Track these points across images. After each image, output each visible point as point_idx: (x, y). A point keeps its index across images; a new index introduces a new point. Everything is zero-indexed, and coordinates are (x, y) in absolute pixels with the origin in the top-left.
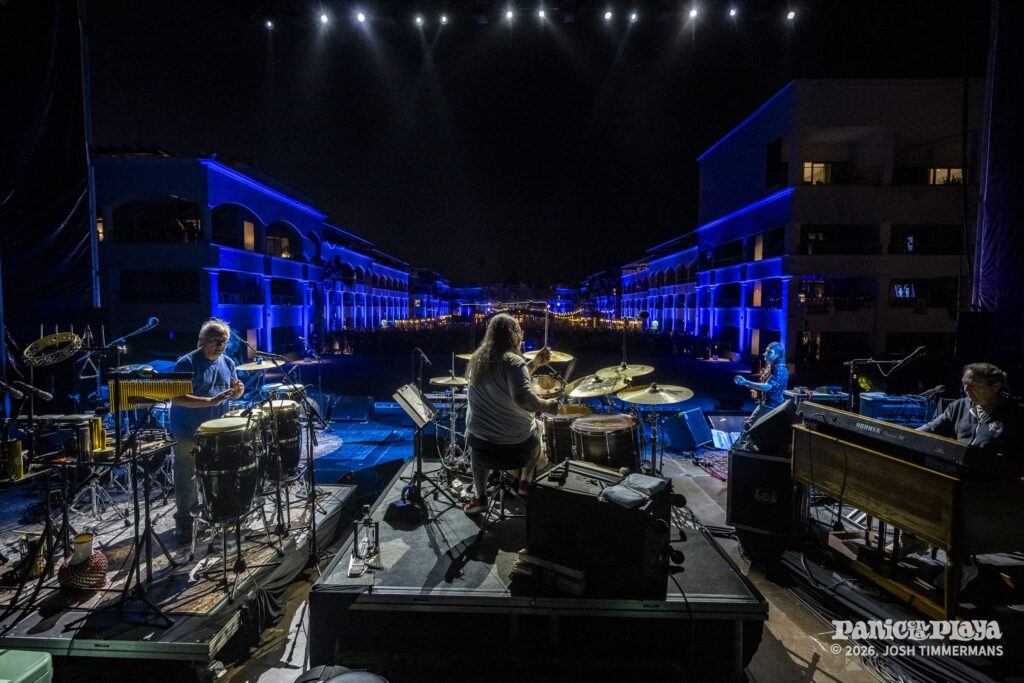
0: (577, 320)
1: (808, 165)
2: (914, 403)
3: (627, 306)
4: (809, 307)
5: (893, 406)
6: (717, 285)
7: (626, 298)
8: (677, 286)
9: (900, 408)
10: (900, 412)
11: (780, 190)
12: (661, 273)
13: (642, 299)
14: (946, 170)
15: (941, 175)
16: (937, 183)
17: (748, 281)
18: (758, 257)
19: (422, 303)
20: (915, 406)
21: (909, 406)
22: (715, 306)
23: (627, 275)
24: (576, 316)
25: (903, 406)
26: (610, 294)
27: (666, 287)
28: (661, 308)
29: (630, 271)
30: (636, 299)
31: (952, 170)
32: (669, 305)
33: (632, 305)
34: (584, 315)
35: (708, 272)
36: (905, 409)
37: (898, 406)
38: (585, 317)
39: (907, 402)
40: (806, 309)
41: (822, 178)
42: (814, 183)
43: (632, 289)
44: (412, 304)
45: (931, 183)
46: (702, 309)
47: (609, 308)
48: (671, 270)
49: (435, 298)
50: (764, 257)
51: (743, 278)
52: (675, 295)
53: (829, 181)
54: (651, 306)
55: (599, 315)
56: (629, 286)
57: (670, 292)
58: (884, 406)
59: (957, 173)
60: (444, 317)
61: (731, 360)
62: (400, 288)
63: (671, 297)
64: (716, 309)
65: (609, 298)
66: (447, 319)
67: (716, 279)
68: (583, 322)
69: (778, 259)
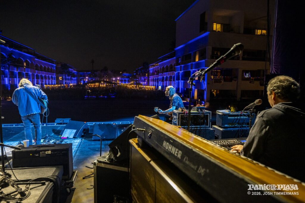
0: (131, 86)
1: (215, 24)
2: (244, 115)
3: (152, 81)
4: (214, 80)
5: (233, 118)
6: (182, 71)
7: (151, 78)
8: (169, 72)
9: (237, 119)
10: (237, 121)
11: (204, 33)
12: (163, 67)
13: (157, 78)
14: (261, 31)
15: (259, 32)
16: (258, 34)
17: (193, 70)
18: (197, 60)
19: (62, 78)
20: (245, 117)
21: (242, 117)
22: (182, 80)
23: (151, 68)
24: (130, 85)
25: (239, 118)
26: (144, 76)
27: (165, 73)
28: (164, 82)
29: (153, 67)
30: (155, 78)
31: (262, 31)
32: (166, 80)
33: (153, 80)
34: (134, 84)
35: (179, 66)
36: (240, 119)
37: (236, 118)
38: (134, 85)
39: (241, 115)
40: (214, 81)
41: (220, 30)
42: (217, 31)
43: (153, 74)
44: (57, 79)
45: (256, 34)
46: (177, 81)
47: (144, 81)
48: (167, 66)
49: (68, 76)
50: (199, 60)
51: (192, 69)
52: (168, 76)
53: (222, 31)
54: (160, 81)
55: (139, 84)
56: (152, 73)
57: (166, 75)
58: (229, 118)
59: (264, 32)
60: (72, 84)
61: (187, 101)
62: (51, 71)
63: (167, 77)
64: (182, 81)
65: (144, 78)
66: (74, 85)
67: (182, 69)
68: (133, 87)
69: (204, 61)
